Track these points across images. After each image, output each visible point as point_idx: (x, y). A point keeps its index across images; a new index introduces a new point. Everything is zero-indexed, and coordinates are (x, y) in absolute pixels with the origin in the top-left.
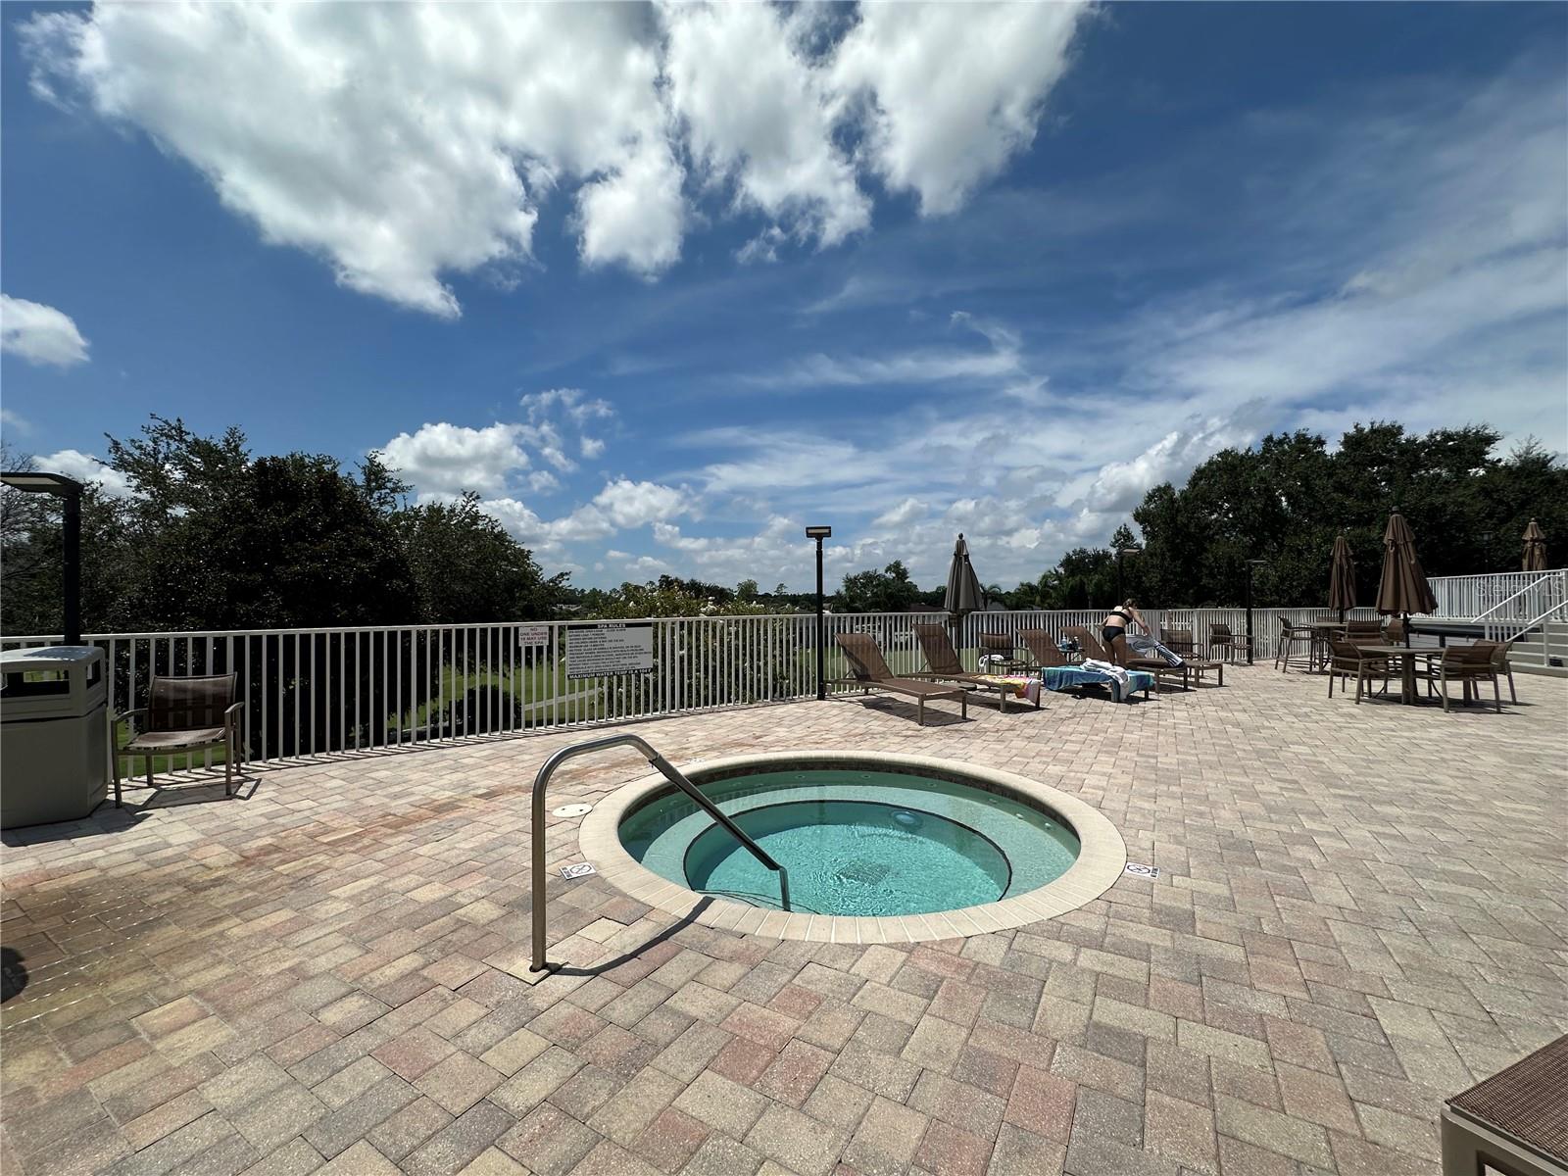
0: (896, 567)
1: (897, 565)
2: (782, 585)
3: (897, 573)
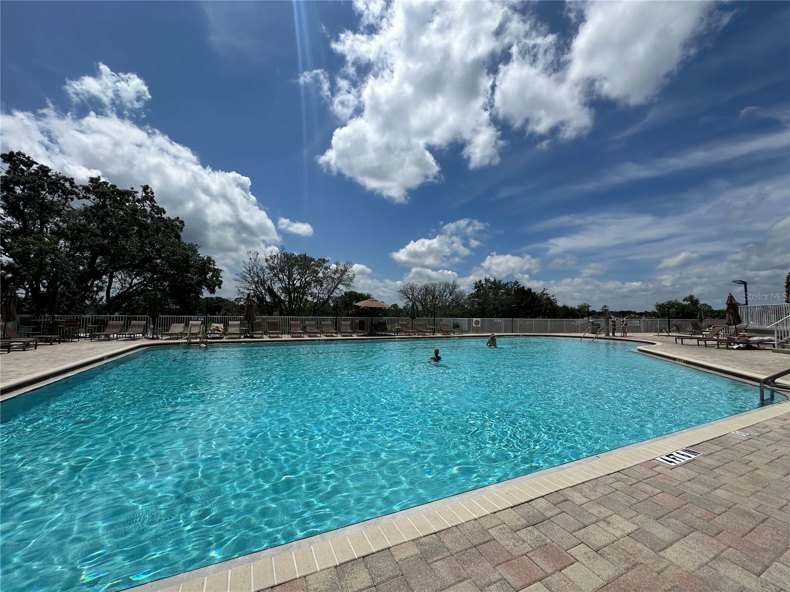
0: (691, 298)
3: (692, 302)
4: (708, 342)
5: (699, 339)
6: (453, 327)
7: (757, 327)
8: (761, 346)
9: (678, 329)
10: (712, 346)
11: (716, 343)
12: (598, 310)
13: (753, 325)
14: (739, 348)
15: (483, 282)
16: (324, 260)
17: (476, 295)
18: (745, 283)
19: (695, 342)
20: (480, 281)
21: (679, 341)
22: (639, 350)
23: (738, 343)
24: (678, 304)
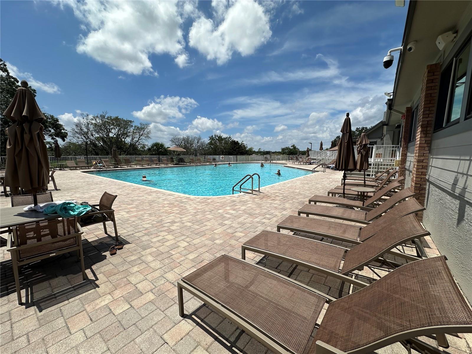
0: (293, 146)
1: (294, 145)
2: (260, 149)
3: (294, 147)
4: (301, 163)
5: (299, 162)
6: (213, 160)
7: (313, 158)
8: (313, 163)
9: (292, 159)
10: (302, 164)
11: (303, 163)
12: (257, 150)
13: (312, 157)
14: (308, 164)
15: (214, 136)
16: (131, 121)
17: (211, 143)
18: (311, 143)
19: (298, 163)
20: (212, 136)
21: (293, 163)
22: (284, 166)
23: (308, 163)
24: (289, 148)
